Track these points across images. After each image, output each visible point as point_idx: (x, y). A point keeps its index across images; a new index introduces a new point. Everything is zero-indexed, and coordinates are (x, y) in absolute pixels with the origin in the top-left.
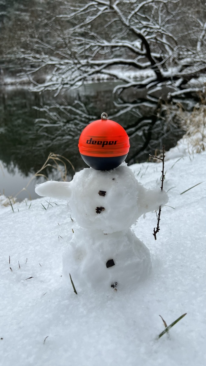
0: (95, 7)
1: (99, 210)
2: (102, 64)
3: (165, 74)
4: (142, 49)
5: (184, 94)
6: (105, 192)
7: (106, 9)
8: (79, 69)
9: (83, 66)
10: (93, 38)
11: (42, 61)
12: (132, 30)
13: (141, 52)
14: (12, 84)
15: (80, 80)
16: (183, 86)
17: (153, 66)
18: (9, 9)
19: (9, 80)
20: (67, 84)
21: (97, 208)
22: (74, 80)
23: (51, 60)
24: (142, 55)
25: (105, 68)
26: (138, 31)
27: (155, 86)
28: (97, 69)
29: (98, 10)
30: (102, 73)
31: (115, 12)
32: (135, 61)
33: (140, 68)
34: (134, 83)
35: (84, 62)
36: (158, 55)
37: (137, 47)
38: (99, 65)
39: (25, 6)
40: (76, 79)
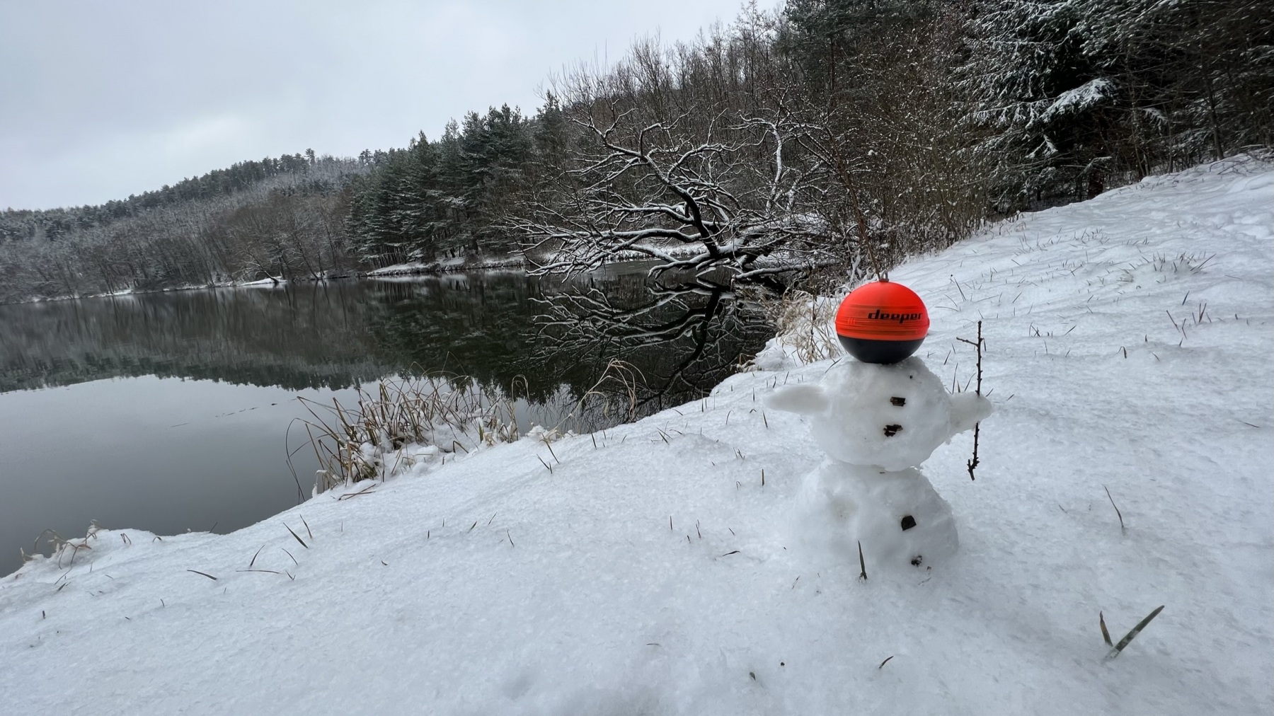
0: (620, 159)
1: (891, 430)
2: (633, 236)
3: (722, 249)
4: (687, 216)
5: (749, 277)
6: (904, 399)
7: (636, 161)
8: (598, 243)
9: (604, 239)
10: (616, 200)
11: (546, 233)
12: (675, 189)
13: (685, 219)
14: (494, 267)
15: (599, 259)
16: (747, 265)
17: (704, 238)
18: (492, 164)
19: (490, 262)
20: (581, 264)
21: (888, 426)
22: (590, 258)
23: (559, 231)
24: (687, 223)
25: (634, 242)
26: (683, 190)
27: (708, 266)
28: (624, 242)
29: (624, 163)
30: (631, 249)
31: (649, 165)
32: (677, 231)
33: (687, 241)
34: (677, 262)
35: (605, 233)
36: (711, 223)
37: (680, 212)
38: (626, 238)
39: (514, 159)
40: (594, 258)
